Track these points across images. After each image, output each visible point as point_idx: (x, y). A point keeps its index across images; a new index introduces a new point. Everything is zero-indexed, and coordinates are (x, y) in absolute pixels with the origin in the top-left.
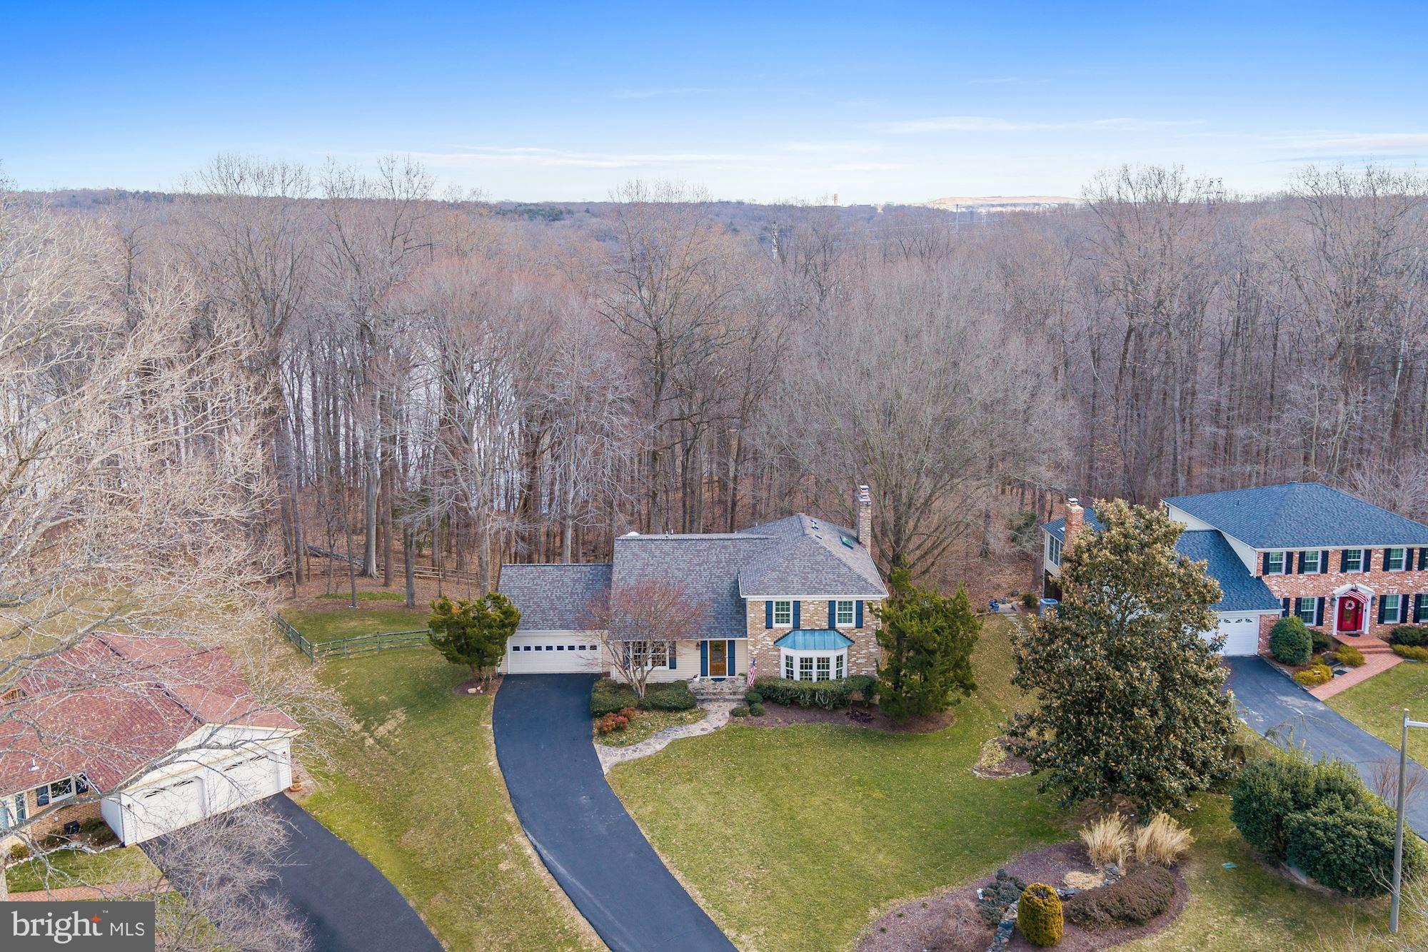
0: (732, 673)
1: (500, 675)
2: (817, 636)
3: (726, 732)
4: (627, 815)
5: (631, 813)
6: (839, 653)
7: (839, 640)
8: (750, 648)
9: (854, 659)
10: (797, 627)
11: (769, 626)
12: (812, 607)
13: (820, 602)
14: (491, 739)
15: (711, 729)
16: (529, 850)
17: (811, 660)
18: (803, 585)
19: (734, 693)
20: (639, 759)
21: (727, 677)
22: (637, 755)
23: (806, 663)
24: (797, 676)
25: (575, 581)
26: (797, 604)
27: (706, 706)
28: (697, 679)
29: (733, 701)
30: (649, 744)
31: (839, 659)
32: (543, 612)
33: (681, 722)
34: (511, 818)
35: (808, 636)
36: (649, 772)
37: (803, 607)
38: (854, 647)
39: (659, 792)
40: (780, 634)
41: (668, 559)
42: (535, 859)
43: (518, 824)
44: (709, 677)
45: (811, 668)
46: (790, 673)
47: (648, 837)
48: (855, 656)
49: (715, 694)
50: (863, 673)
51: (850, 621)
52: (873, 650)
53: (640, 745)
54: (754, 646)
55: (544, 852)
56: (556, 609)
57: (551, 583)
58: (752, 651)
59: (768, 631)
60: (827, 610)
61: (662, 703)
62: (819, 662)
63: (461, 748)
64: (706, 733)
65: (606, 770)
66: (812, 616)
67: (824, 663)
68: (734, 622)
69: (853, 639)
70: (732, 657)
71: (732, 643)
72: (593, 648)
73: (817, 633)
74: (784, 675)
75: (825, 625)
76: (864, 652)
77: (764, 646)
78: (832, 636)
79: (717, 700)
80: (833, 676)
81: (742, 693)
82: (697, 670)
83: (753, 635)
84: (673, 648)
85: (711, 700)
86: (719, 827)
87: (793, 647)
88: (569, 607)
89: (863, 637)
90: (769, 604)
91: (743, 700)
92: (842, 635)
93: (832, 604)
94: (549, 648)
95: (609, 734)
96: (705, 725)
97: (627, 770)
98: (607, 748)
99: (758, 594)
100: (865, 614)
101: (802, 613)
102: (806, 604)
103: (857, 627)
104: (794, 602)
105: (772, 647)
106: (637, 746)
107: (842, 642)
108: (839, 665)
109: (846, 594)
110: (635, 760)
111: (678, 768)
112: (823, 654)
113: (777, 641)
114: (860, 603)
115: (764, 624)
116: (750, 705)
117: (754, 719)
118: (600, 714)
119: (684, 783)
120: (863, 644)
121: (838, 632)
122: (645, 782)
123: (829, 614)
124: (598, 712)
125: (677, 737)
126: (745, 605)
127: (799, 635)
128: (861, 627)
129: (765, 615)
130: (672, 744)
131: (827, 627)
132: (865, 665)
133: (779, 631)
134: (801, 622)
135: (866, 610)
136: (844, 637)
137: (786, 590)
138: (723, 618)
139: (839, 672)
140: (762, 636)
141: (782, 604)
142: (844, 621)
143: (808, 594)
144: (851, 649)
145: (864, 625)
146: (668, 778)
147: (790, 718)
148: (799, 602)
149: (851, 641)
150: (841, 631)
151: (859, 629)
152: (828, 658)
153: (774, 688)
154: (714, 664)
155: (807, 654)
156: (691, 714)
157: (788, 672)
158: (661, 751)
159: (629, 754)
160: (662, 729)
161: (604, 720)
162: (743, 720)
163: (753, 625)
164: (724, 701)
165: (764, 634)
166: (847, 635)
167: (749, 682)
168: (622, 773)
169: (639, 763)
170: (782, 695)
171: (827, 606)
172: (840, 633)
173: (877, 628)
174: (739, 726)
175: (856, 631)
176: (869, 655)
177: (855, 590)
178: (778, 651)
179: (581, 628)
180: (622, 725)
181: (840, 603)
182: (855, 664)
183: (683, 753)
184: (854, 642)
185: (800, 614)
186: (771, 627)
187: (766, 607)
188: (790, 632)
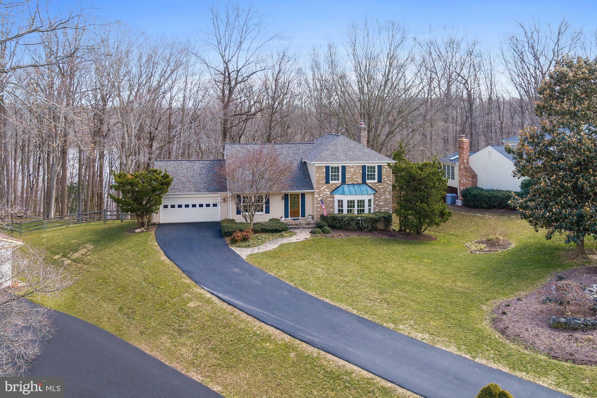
0: (303, 215)
1: (154, 224)
2: (356, 188)
3: (312, 240)
4: (270, 275)
5: (273, 274)
6: (369, 198)
8: (316, 196)
9: (377, 202)
10: (344, 182)
11: (327, 182)
12: (352, 170)
13: (357, 166)
14: (159, 248)
15: (302, 239)
16: (209, 295)
17: (354, 201)
18: (346, 157)
19: (308, 224)
20: (264, 252)
21: (300, 218)
22: (261, 251)
23: (351, 204)
24: (345, 212)
25: (201, 168)
26: (344, 168)
27: (296, 231)
28: (283, 219)
29: (309, 228)
30: (267, 246)
31: (370, 201)
32: (183, 183)
33: (282, 237)
34: (188, 281)
35: (351, 188)
36: (273, 257)
37: (348, 170)
38: (377, 195)
39: (286, 265)
40: (334, 187)
42: (214, 298)
43: (194, 284)
44: (290, 218)
45: (354, 207)
46: (341, 211)
47: (293, 284)
48: (377, 200)
49: (296, 225)
50: (383, 211)
51: (374, 179)
52: (388, 197)
53: (261, 246)
54: (319, 195)
55: (220, 295)
56: (191, 182)
57: (186, 169)
58: (318, 198)
59: (326, 185)
60: (361, 171)
61: (267, 228)
62: (358, 203)
63: (138, 254)
64: (300, 241)
65: (244, 258)
66: (353, 175)
67: (361, 203)
68: (304, 183)
69: (376, 189)
70: (303, 205)
71: (303, 195)
72: (215, 205)
73: (356, 186)
74: (336, 212)
75: (360, 181)
76: (383, 197)
77: (325, 195)
78: (364, 187)
79: (299, 228)
80: (366, 211)
81: (313, 224)
82: (283, 214)
83: (318, 188)
84: (268, 202)
85: (295, 228)
86: (338, 278)
87: (343, 193)
88: (199, 181)
89: (382, 188)
90: (327, 168)
91: (315, 228)
92: (370, 187)
93: (364, 167)
94: (187, 206)
95: (238, 242)
96: (298, 238)
97: (258, 257)
98: (240, 249)
99: (321, 161)
100: (383, 174)
101: (347, 174)
102: (349, 168)
103: (378, 182)
104: (342, 166)
105: (329, 195)
106: (259, 247)
107: (370, 191)
108: (370, 205)
109: (372, 161)
110: (261, 253)
111: (291, 255)
112: (361, 198)
113: (332, 192)
114: (380, 167)
115: (325, 181)
116: (321, 229)
117: (326, 235)
118: (229, 234)
119: (300, 261)
120: (382, 192)
121: (368, 185)
122: (274, 262)
123: (362, 174)
124: (228, 232)
125: (283, 243)
126: (309, 174)
127: (346, 187)
128: (381, 182)
129: (325, 175)
130: (281, 245)
131: (361, 182)
132: (384, 206)
133: (334, 185)
134: (346, 179)
135: (384, 171)
136: (371, 188)
137: (337, 159)
138: (297, 181)
139: (370, 210)
140: (323, 188)
141: (335, 168)
142: (371, 179)
143: (350, 161)
144: (375, 195)
145: (382, 181)
146: (288, 259)
147: (348, 234)
148: (345, 166)
149: (375, 191)
150: (369, 185)
151: (379, 183)
152: (364, 201)
153: (334, 218)
154: (293, 210)
155: (351, 198)
156: (286, 233)
157: (339, 210)
158: (276, 249)
159: (256, 250)
160: (271, 240)
161: (235, 235)
162: (319, 235)
163: (318, 181)
164: (304, 228)
165: (324, 187)
166: (373, 187)
167: (315, 219)
168: (256, 258)
169: (265, 254)
170: (339, 222)
171: (361, 169)
172: (369, 186)
173: (390, 183)
174: (319, 238)
175: (378, 184)
176: (386, 200)
177: (376, 159)
178: (333, 198)
179: (208, 191)
180: (246, 237)
181: (368, 167)
182: (378, 205)
183: (291, 249)
184: (377, 192)
185: (345, 175)
186: (329, 183)
187: (326, 170)
188: (340, 186)
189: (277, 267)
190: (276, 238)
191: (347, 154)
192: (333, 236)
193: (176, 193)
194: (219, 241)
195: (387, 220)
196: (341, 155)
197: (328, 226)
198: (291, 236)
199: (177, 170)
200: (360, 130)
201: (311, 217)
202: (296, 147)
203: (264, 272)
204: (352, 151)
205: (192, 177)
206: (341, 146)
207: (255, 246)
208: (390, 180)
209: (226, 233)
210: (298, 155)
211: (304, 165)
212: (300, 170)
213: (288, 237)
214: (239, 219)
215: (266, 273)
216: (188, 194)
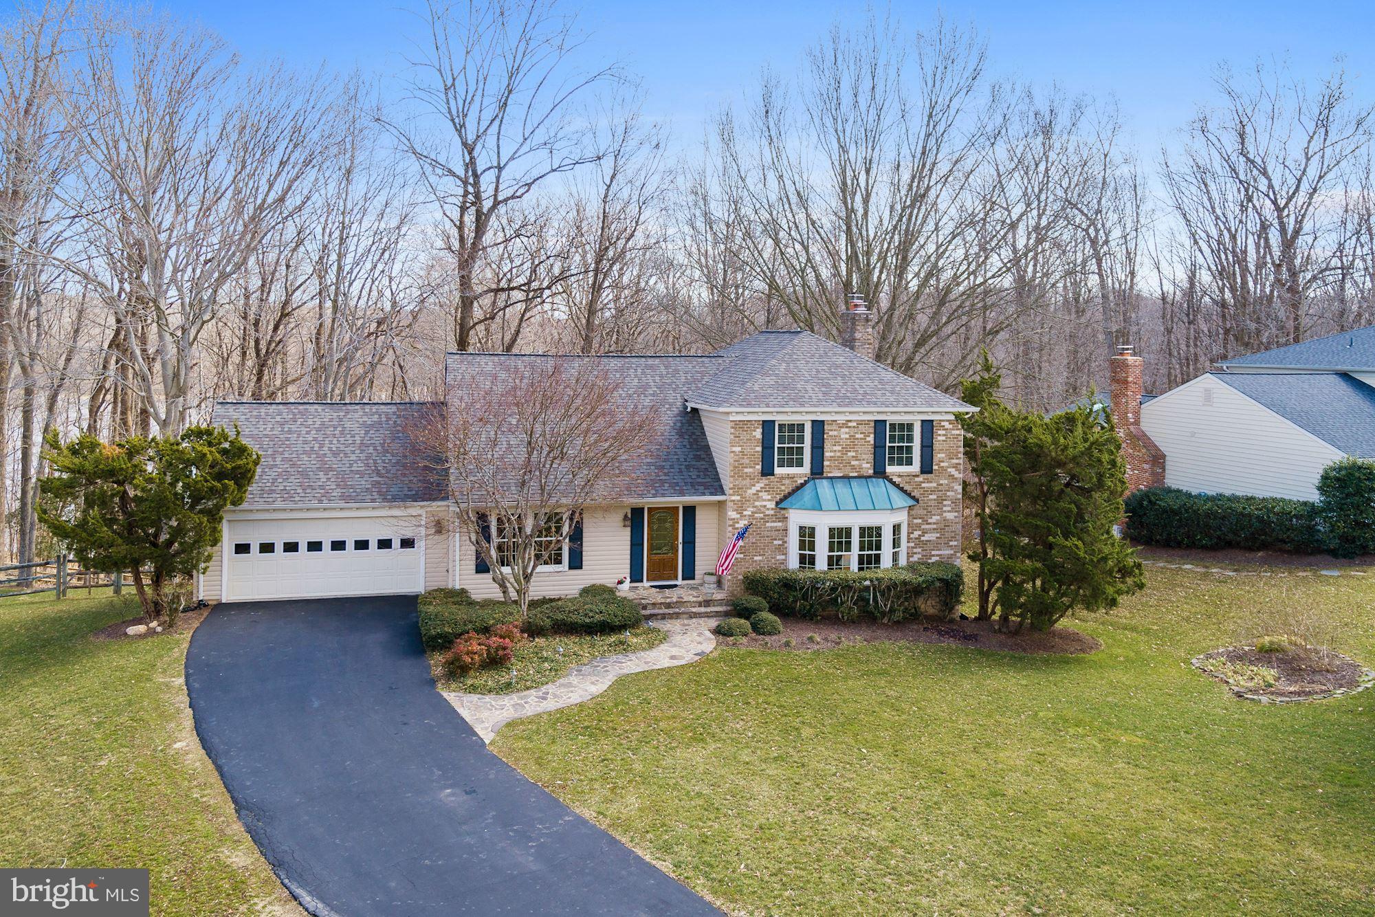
0: (689, 574)
1: (202, 605)
2: (856, 488)
3: (722, 659)
4: (580, 820)
5: (588, 814)
6: (895, 520)
7: (895, 494)
8: (732, 514)
9: (916, 534)
10: (817, 471)
11: (767, 471)
12: (844, 434)
13: (860, 423)
14: (183, 700)
15: (688, 657)
17: (848, 531)
18: (825, 394)
19: (707, 603)
20: (561, 711)
21: (679, 582)
22: (551, 705)
23: (840, 538)
24: (821, 564)
25: (367, 427)
26: (818, 426)
27: (666, 626)
28: (626, 585)
29: (708, 616)
30: (570, 685)
31: (896, 529)
32: (304, 474)
33: (624, 648)
34: (241, 857)
35: (841, 488)
36: (594, 733)
37: (830, 432)
38: (918, 511)
39: (638, 767)
40: (787, 487)
44: (646, 584)
45: (848, 549)
46: (807, 560)
49: (668, 606)
50: (934, 559)
51: (910, 462)
52: (950, 516)
53: (550, 688)
54: (740, 510)
56: (331, 469)
57: (318, 430)
58: (735, 521)
59: (765, 481)
60: (871, 439)
61: (574, 618)
62: (862, 535)
63: (98, 725)
64: (683, 662)
65: (487, 737)
66: (845, 450)
67: (871, 536)
68: (694, 474)
69: (915, 493)
70: (690, 542)
71: (690, 511)
72: (407, 543)
73: (854, 483)
74: (793, 563)
75: (868, 468)
76: (935, 519)
77: (758, 510)
78: (880, 487)
79: (677, 616)
80: (886, 562)
81: (720, 602)
82: (624, 570)
83: (738, 490)
84: (577, 536)
85: (664, 617)
87: (817, 506)
88: (357, 467)
89: (933, 491)
91: (727, 614)
92: (897, 486)
93: (879, 425)
94: (315, 546)
95: (472, 673)
96: (674, 651)
97: (537, 732)
98: (475, 697)
99: (749, 405)
100: (936, 446)
101: (827, 446)
102: (834, 427)
103: (923, 472)
104: (813, 422)
105: (772, 512)
106: (544, 689)
107: (900, 500)
108: (896, 543)
109: (906, 406)
110: (550, 714)
111: (657, 721)
112: (870, 520)
113: (781, 501)
114: (928, 426)
115: (759, 467)
116: (747, 618)
117: (767, 639)
118: (444, 642)
119: (688, 746)
120: (932, 503)
121: (891, 481)
122: (593, 752)
123: (875, 447)
124: (439, 636)
125: (626, 671)
126: (708, 447)
127: (823, 487)
128: (931, 472)
129: (759, 449)
130: (622, 683)
131: (871, 472)
132: (937, 545)
133: (787, 482)
134: (826, 463)
135: (939, 438)
136: (902, 489)
137: (799, 400)
138: (672, 467)
139: (895, 556)
140: (754, 490)
141: (791, 427)
142: (900, 463)
143: (840, 406)
144: (912, 512)
145: (935, 467)
146: (645, 740)
147: (833, 636)
148: (823, 422)
149: (913, 498)
150: (896, 479)
151: (926, 476)
152: (879, 529)
153: (788, 584)
154: (657, 557)
155: (840, 521)
156: (636, 635)
157: (802, 559)
158: (601, 695)
159: (531, 704)
160: (585, 661)
161: (461, 646)
162: (744, 640)
163: (738, 469)
164: (693, 616)
165: (758, 487)
166: (907, 487)
167: (726, 585)
168: (530, 739)
169: (563, 718)
170: (805, 597)
171: (872, 430)
172: (894, 483)
173: (957, 474)
174: (743, 650)
175: (920, 479)
176: (944, 526)
177: (918, 401)
178: (785, 519)
179: (385, 500)
180: (501, 653)
181: (893, 426)
182: (919, 542)
183: (652, 696)
184: (917, 501)
185: (823, 448)
186: (772, 474)
187: (763, 433)
188: (806, 482)
189: (604, 778)
190: (603, 656)
191: (827, 385)
192: (787, 644)
193: (279, 505)
194: (407, 668)
195: (950, 588)
196: (809, 387)
197: (771, 610)
198: (651, 646)
199: (290, 432)
200: (853, 324)
201: (714, 579)
202: (666, 367)
203: (557, 801)
204: (843, 377)
205: (335, 454)
206: (807, 362)
207: (528, 688)
208: (956, 466)
209: (434, 638)
210: (674, 390)
211: (692, 419)
212: (681, 434)
213: (644, 649)
214: (483, 588)
215: (564, 809)
216: (318, 509)
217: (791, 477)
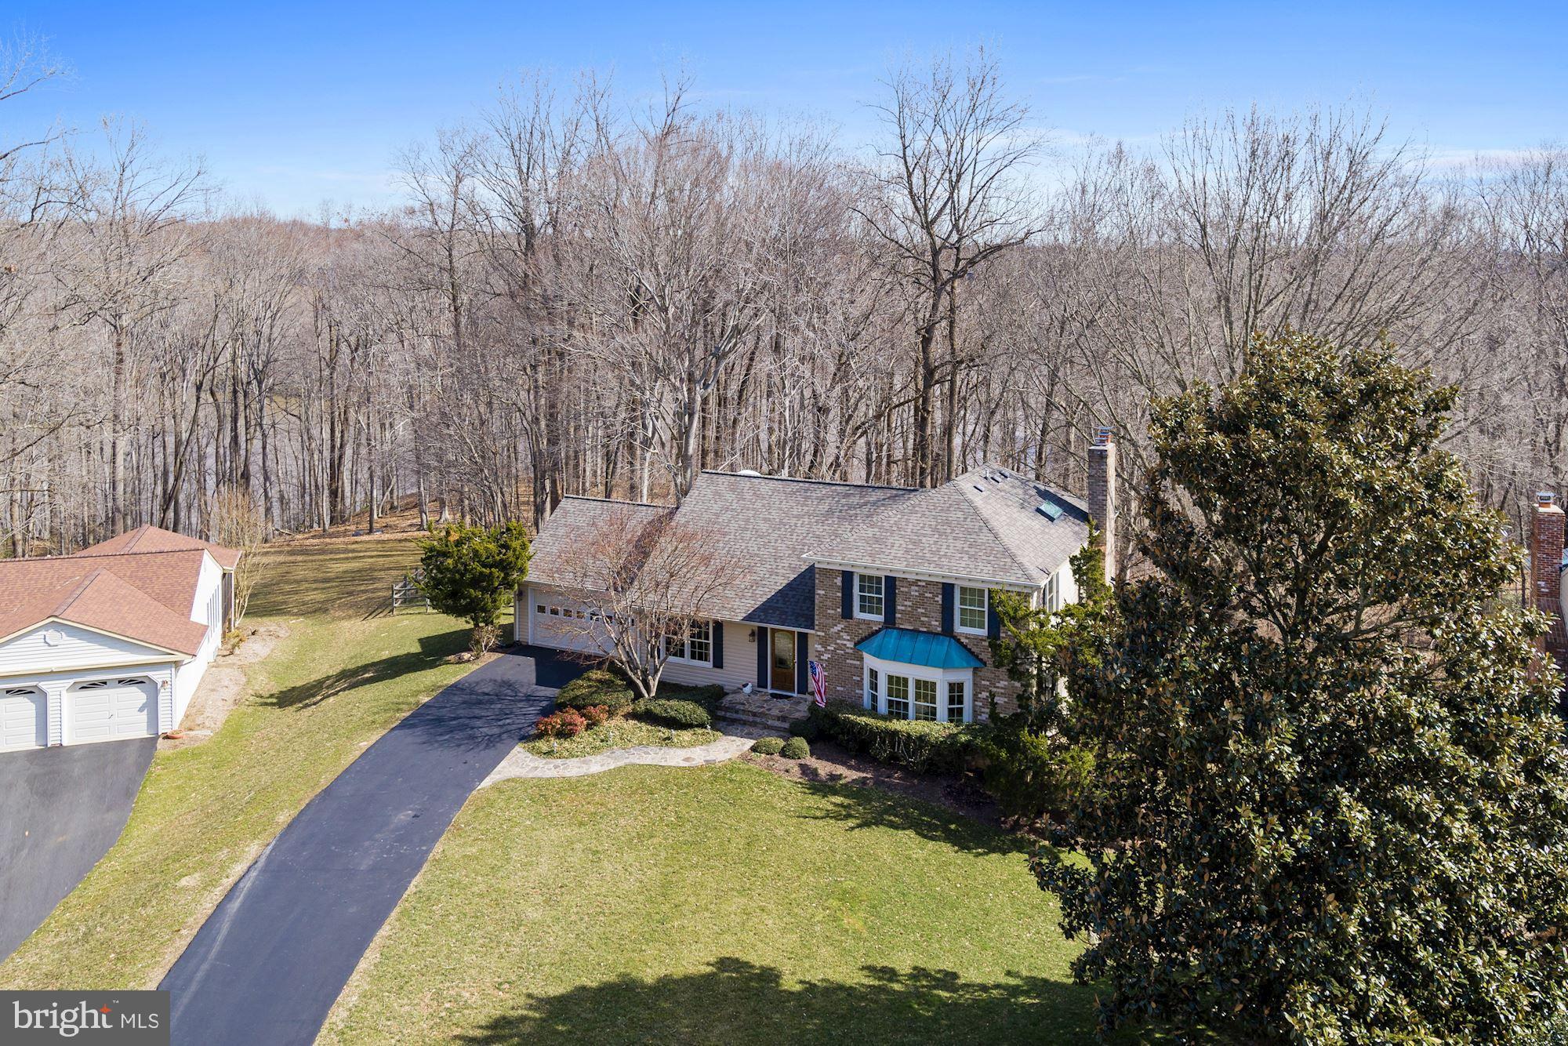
0: (803, 689)
2: (921, 643)
3: (719, 770)
4: (429, 851)
6: (956, 677)
7: (956, 654)
8: (819, 647)
9: (985, 695)
10: (890, 621)
11: (847, 614)
12: (914, 592)
13: (929, 583)
15: (698, 761)
16: (241, 868)
17: (906, 680)
22: (551, 774)
23: (897, 685)
26: (891, 582)
30: (587, 762)
35: (906, 642)
37: (902, 588)
38: (985, 673)
40: (863, 631)
41: (758, 505)
42: (231, 880)
44: (769, 691)
45: (905, 695)
47: (410, 890)
51: (981, 626)
53: (572, 761)
54: (825, 645)
55: (253, 874)
58: (821, 653)
59: (845, 623)
60: (939, 599)
62: (918, 687)
64: (686, 764)
65: (486, 783)
66: (915, 607)
69: (983, 656)
71: (803, 641)
73: (921, 638)
74: (867, 701)
75: (936, 625)
76: (1002, 684)
77: (839, 647)
78: (943, 646)
80: (942, 717)
82: (753, 676)
83: (824, 627)
84: (718, 640)
87: (878, 654)
90: (847, 576)
92: (965, 647)
93: (948, 588)
98: (524, 755)
99: (830, 556)
101: (899, 600)
102: (905, 584)
103: (990, 637)
104: (886, 577)
105: (851, 651)
107: (963, 659)
108: (955, 700)
113: (859, 643)
115: (839, 610)
121: (958, 641)
123: (944, 607)
127: (892, 637)
129: (839, 594)
131: (939, 629)
133: (863, 626)
134: (898, 615)
136: (969, 650)
137: (876, 556)
140: (836, 629)
141: (868, 579)
142: (971, 624)
143: (908, 566)
144: (980, 674)
148: (894, 578)
149: (981, 660)
150: (964, 640)
152: (934, 684)
154: (778, 672)
155: (899, 671)
157: (872, 697)
163: (822, 609)
165: (839, 627)
166: (973, 650)
171: (940, 591)
172: (960, 644)
175: (987, 643)
176: (1012, 692)
177: (988, 569)
178: (861, 659)
181: (962, 590)
182: (987, 704)
184: (985, 664)
185: (895, 601)
186: (851, 617)
187: (843, 582)
188: (880, 630)
207: (559, 758)
217: (868, 623)
